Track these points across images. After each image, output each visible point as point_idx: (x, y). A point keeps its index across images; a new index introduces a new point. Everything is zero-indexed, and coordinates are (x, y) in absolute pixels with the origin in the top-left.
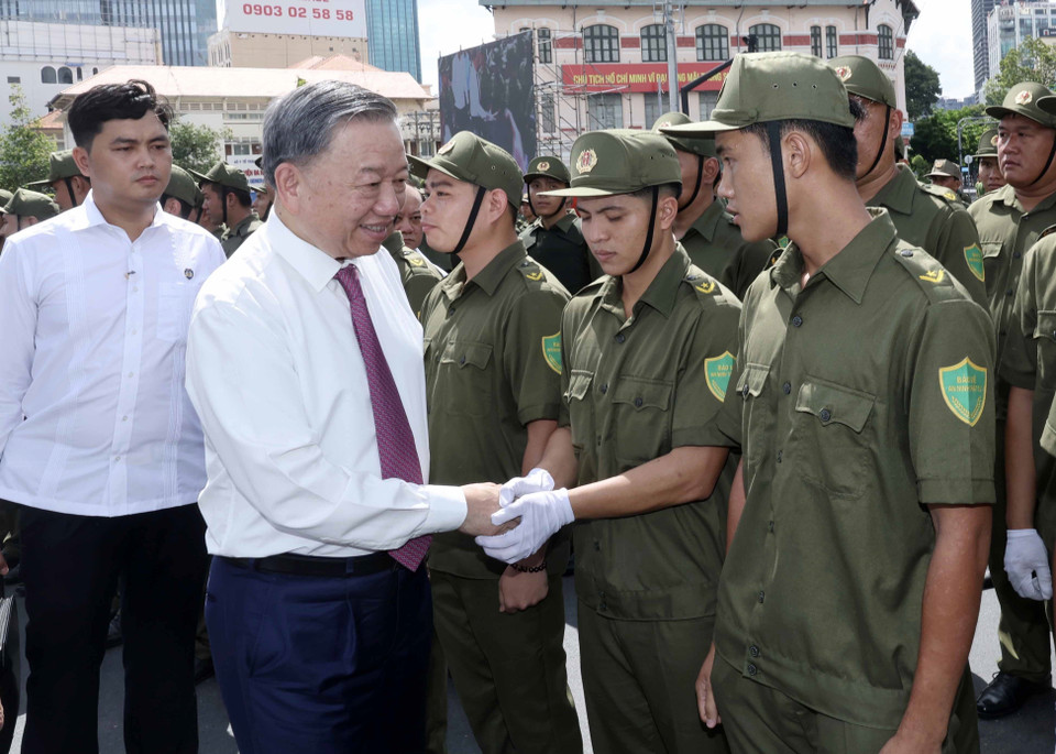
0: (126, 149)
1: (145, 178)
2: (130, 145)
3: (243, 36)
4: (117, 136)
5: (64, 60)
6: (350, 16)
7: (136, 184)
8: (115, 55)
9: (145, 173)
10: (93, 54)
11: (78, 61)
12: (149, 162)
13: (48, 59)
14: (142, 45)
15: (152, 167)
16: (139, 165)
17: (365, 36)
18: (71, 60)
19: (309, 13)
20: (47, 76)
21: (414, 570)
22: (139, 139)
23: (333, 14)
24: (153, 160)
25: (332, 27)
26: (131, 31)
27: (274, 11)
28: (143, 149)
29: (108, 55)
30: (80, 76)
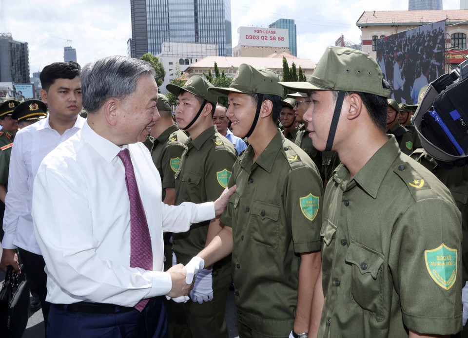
0: (64, 92)
1: (71, 106)
2: (66, 91)
3: (246, 47)
4: (60, 87)
5: (186, 56)
6: (283, 39)
7: (67, 109)
8: (203, 54)
9: (72, 104)
10: (196, 54)
11: (191, 56)
12: (74, 99)
13: (181, 56)
14: (212, 51)
15: (75, 102)
16: (69, 100)
17: (288, 46)
18: (189, 56)
19: (268, 38)
20: (181, 62)
21: (141, 311)
22: (71, 88)
23: (277, 38)
24: (76, 98)
25: (277, 43)
26: (208, 46)
27: (256, 37)
28: (72, 93)
29: (200, 54)
30: (191, 62)
